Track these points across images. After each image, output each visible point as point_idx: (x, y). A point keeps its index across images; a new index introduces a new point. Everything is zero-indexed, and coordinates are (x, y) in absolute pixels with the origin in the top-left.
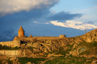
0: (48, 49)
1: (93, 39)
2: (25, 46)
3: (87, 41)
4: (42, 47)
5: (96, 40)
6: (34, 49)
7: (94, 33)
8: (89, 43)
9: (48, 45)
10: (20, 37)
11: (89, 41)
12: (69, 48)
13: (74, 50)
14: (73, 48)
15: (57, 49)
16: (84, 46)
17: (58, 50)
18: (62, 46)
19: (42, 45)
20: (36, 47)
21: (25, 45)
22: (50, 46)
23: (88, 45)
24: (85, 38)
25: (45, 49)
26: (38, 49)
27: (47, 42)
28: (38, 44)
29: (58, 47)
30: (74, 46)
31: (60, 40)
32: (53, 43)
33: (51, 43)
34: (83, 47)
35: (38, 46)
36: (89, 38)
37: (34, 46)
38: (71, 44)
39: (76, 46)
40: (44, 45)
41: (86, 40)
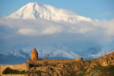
0: (58, 73)
1: (109, 62)
2: (34, 70)
3: (102, 65)
4: (52, 71)
5: (112, 64)
6: (42, 73)
7: (111, 56)
8: (104, 67)
9: (59, 68)
10: (33, 60)
11: (105, 64)
12: (82, 72)
13: (87, 74)
14: (87, 72)
15: (68, 73)
16: (98, 71)
17: (70, 75)
18: (75, 70)
19: (52, 69)
20: (45, 71)
21: (34, 68)
22: (61, 70)
23: (102, 70)
24: (101, 61)
25: (54, 73)
26: (46, 74)
27: (59, 65)
28: (47, 68)
29: (70, 71)
30: (88, 70)
31: (73, 63)
32: (64, 67)
33: (62, 66)
34: (96, 71)
35: (47, 70)
36: (105, 61)
37: (43, 70)
38: (85, 68)
39: (90, 70)
40: (54, 69)
41: (102, 63)
